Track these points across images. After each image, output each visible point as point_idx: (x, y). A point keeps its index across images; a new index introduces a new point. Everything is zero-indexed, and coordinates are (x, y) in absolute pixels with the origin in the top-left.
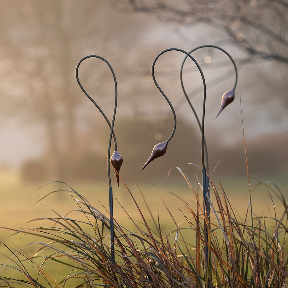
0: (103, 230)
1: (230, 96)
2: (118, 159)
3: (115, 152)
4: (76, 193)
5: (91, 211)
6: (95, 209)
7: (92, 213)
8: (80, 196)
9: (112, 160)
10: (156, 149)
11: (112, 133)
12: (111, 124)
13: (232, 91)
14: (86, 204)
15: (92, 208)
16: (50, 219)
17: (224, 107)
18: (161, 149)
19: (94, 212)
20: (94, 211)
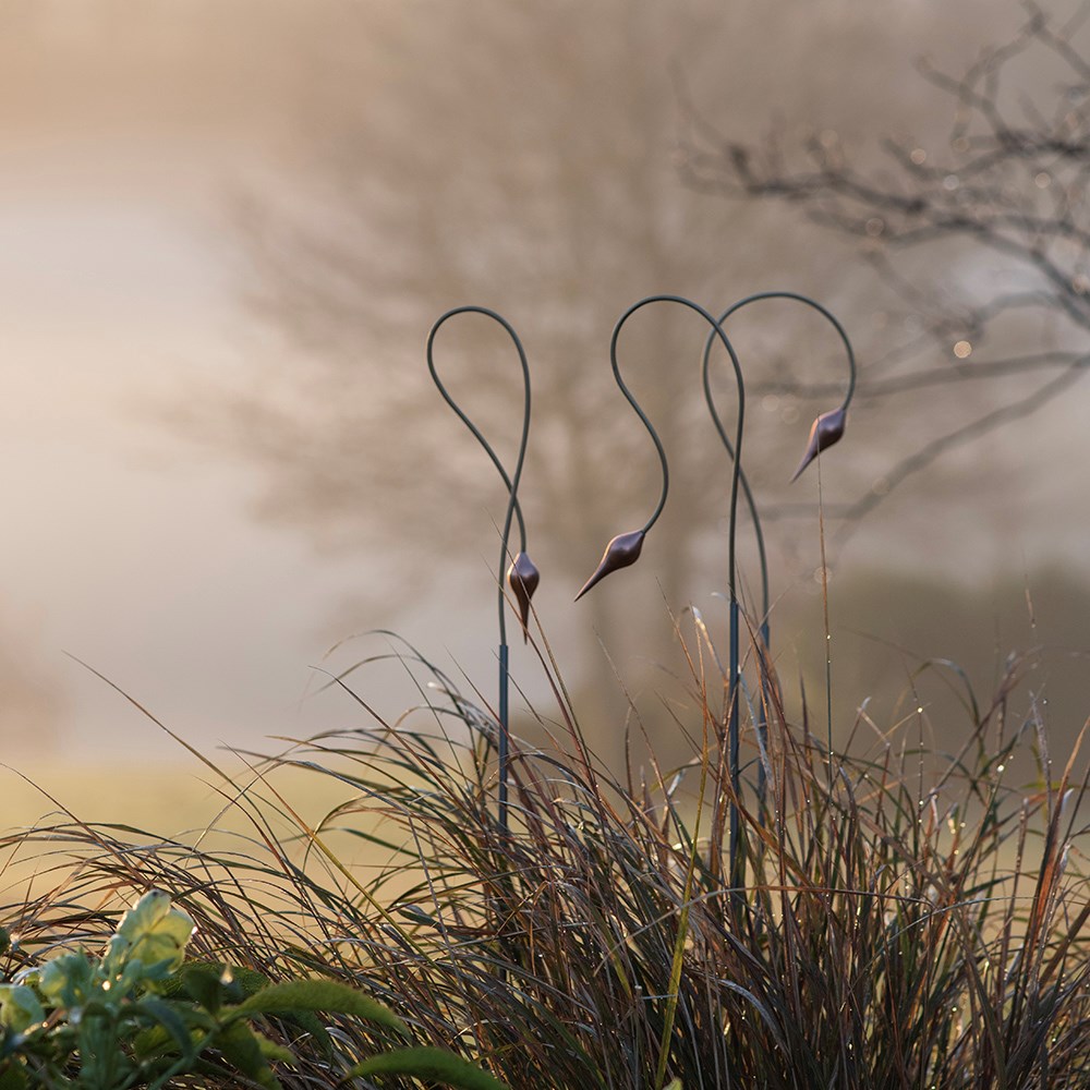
0: (486, 759)
1: (831, 427)
2: (526, 575)
3: (521, 557)
4: (424, 661)
5: (458, 707)
6: (472, 706)
7: (461, 714)
8: (433, 669)
9: (511, 576)
10: (615, 548)
11: (514, 503)
12: (512, 483)
13: (837, 414)
14: (448, 692)
15: (465, 702)
16: (359, 731)
17: (814, 455)
18: (627, 548)
19: (468, 712)
20: (468, 708)
